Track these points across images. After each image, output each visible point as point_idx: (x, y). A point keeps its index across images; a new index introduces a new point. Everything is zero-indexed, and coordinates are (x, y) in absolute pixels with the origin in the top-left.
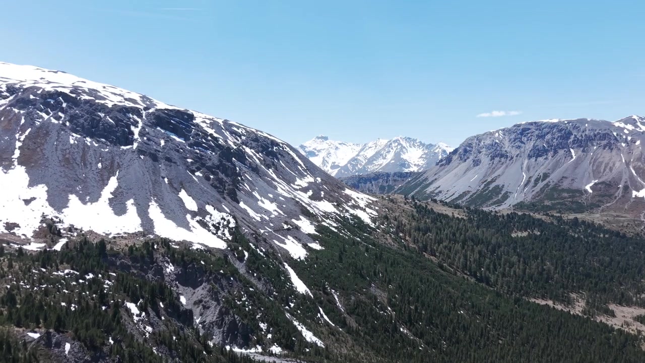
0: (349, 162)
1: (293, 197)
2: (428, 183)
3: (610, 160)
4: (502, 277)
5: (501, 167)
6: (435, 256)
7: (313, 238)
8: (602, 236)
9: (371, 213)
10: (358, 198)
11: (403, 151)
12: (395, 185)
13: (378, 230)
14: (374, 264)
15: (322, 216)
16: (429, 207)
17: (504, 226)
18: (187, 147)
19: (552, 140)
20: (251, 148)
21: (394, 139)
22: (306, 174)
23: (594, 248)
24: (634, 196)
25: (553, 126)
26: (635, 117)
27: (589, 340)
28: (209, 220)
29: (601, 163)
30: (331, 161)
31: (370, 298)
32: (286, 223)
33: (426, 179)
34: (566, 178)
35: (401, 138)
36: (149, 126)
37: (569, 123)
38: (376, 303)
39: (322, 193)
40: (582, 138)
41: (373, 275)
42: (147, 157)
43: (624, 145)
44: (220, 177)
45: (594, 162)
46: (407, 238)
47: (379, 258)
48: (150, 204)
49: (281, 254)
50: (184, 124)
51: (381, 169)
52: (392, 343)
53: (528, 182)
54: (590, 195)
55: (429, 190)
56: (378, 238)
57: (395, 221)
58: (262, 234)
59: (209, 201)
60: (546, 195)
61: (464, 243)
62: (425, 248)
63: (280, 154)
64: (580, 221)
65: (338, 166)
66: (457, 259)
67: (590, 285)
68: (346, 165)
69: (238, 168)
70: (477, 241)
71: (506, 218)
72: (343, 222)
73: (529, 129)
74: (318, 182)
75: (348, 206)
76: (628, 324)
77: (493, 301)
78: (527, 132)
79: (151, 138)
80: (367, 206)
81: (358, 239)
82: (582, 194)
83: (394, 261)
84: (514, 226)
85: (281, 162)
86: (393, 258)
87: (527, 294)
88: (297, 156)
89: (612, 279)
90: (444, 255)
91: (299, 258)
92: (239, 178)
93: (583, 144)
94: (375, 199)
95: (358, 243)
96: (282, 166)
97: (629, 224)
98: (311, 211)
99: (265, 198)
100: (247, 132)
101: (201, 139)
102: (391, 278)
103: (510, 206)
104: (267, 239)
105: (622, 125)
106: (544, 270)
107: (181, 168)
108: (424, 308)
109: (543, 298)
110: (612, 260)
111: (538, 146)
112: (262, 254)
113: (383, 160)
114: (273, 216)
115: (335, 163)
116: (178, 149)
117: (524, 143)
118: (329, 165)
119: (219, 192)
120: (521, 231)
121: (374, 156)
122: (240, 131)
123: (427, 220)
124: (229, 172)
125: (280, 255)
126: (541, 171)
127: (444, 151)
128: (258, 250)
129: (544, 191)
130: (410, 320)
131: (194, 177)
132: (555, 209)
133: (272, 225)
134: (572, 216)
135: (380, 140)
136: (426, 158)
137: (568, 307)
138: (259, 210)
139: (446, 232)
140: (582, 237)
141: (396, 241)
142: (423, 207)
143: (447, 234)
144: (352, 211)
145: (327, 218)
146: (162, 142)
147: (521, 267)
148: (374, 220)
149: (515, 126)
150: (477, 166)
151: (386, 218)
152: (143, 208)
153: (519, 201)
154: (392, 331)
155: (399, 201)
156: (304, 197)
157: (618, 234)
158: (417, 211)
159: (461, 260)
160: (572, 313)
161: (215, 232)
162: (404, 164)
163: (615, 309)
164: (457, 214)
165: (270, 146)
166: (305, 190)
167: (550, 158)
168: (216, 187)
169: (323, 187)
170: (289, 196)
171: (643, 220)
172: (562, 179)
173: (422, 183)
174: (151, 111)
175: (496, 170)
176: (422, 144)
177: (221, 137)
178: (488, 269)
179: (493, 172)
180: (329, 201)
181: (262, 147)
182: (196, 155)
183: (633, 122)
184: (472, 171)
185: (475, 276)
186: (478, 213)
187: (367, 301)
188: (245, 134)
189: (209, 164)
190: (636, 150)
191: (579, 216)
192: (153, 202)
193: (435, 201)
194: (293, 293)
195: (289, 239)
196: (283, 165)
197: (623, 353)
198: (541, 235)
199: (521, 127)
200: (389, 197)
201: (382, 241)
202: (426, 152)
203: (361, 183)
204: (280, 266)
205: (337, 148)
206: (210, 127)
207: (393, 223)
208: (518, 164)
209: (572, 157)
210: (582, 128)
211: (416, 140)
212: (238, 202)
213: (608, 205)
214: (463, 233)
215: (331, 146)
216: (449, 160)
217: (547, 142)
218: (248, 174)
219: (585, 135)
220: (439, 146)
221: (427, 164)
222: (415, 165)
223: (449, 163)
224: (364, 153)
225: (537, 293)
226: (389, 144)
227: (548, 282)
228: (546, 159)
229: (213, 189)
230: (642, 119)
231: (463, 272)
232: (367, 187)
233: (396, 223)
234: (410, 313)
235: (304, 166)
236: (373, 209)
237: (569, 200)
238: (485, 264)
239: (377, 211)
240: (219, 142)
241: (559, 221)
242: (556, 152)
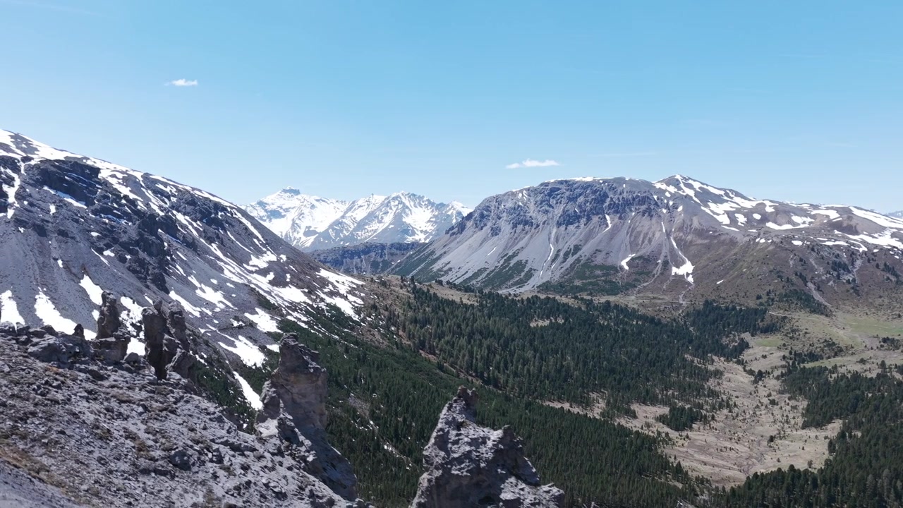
0: (331, 227)
1: (246, 282)
2: (435, 257)
3: (649, 229)
4: (514, 377)
5: (524, 237)
6: (434, 354)
7: (274, 337)
8: (635, 323)
9: (355, 302)
10: (338, 282)
11: (405, 213)
12: (392, 261)
13: (363, 324)
14: (355, 368)
15: (288, 307)
16: (432, 291)
17: (523, 314)
18: (90, 215)
19: (585, 204)
20: (184, 214)
21: (394, 195)
22: (264, 249)
23: (623, 338)
24: (673, 274)
25: (587, 186)
26: (678, 177)
27: (602, 446)
28: (126, 317)
29: (639, 233)
30: (304, 224)
31: (348, 411)
32: (237, 319)
33: (433, 252)
34: (600, 251)
35: (403, 194)
36: (31, 185)
37: (604, 182)
38: (355, 417)
39: (288, 276)
40: (619, 201)
41: (352, 383)
42: (30, 230)
43: (664, 211)
44: (140, 257)
45: (632, 232)
46: (401, 333)
47: (362, 360)
48: (37, 297)
49: (229, 360)
50: (84, 182)
51: (375, 236)
52: (373, 463)
53: (557, 256)
54: (625, 273)
55: (436, 267)
56: (363, 335)
57: (385, 310)
58: (203, 335)
59: (125, 291)
60: (577, 273)
61: (471, 336)
62: (422, 345)
63: (227, 222)
64: (612, 305)
65: (314, 232)
66: (460, 357)
67: (613, 383)
68: (327, 230)
69: (166, 244)
70: (486, 333)
71: (525, 303)
72: (316, 315)
73: (559, 189)
74: (282, 261)
75: (324, 293)
76: (648, 425)
77: (501, 406)
78: (556, 193)
79: (35, 202)
80: (349, 292)
81: (336, 337)
82: (617, 272)
83: (381, 363)
84: (535, 312)
85: (229, 233)
86: (380, 359)
87: (542, 397)
88: (253, 224)
89: (638, 375)
90: (445, 353)
91: (255, 365)
92: (169, 258)
93: (620, 209)
94: (360, 283)
95: (336, 341)
96: (230, 239)
97: (666, 308)
98: (272, 301)
99: (206, 285)
100: (178, 190)
101: (112, 203)
102: (376, 384)
103: (533, 286)
104: (210, 341)
105: (664, 187)
106: (562, 366)
107: (82, 245)
108: (415, 419)
109: (560, 400)
110: (640, 351)
111: (568, 211)
112: (202, 361)
113: (378, 225)
114: (217, 310)
115: (310, 227)
116: (77, 218)
117: (553, 208)
118: (302, 231)
119: (139, 278)
120: (542, 319)
121: (366, 218)
122: (168, 190)
123: (427, 309)
124: (154, 250)
125: (227, 362)
126: (572, 242)
127: (459, 213)
128: (197, 356)
129: (574, 268)
130: (397, 435)
131: (102, 258)
132: (586, 290)
133: (216, 322)
134: (603, 300)
135: (374, 196)
136: (435, 222)
137: (586, 409)
138: (197, 302)
139: (449, 323)
140: (612, 324)
141: (387, 337)
142: (423, 292)
143: (450, 327)
144: (328, 300)
145: (295, 310)
146: (53, 209)
147: (537, 364)
148: (358, 311)
149: (542, 185)
150: (496, 235)
151: (374, 307)
152: (27, 303)
153: (545, 280)
154: (374, 449)
155: (394, 283)
156: (263, 283)
157: (652, 320)
158: (415, 298)
159: (466, 358)
160: (588, 416)
161: (135, 334)
162: (407, 230)
163: (636, 409)
164: (467, 299)
165: (213, 211)
166: (263, 272)
167: (582, 226)
168: (134, 272)
169: (289, 268)
170: (240, 281)
171: (681, 302)
172: (595, 253)
173: (427, 257)
174: (33, 163)
175: (518, 242)
176: (430, 203)
177: (139, 198)
178: (498, 368)
179: (514, 244)
180: (298, 287)
181: (201, 212)
182: (104, 226)
183: (676, 183)
184: (490, 242)
185: (481, 377)
186: (492, 298)
187: (344, 415)
188: (176, 194)
189: (124, 238)
190: (678, 218)
191: (612, 299)
192: (42, 295)
193: (440, 283)
194: (246, 410)
195: (240, 341)
196: (232, 237)
197: (637, 457)
198: (564, 324)
199: (550, 187)
200: (380, 278)
201: (367, 338)
202: (437, 213)
203: (346, 258)
204: (228, 376)
205: (313, 207)
206: (123, 184)
207: (382, 314)
208: (546, 232)
209: (607, 226)
210: (619, 190)
211: (423, 197)
212: (168, 292)
213: (645, 284)
214: (470, 324)
215: (305, 203)
216: (461, 227)
217: (579, 206)
218: (180, 252)
219: (623, 198)
220: (452, 207)
221: (437, 230)
222: (422, 231)
223: (462, 231)
224: (352, 214)
225: (553, 394)
226: (386, 202)
227: (567, 381)
228: (578, 227)
229: (131, 273)
230: (686, 180)
231: (468, 372)
232: (354, 263)
233: (387, 313)
234: (397, 427)
235: (262, 239)
236: (357, 297)
237: (603, 278)
238: (494, 362)
239: (362, 298)
240: (139, 207)
241: (588, 305)
242: (589, 219)
